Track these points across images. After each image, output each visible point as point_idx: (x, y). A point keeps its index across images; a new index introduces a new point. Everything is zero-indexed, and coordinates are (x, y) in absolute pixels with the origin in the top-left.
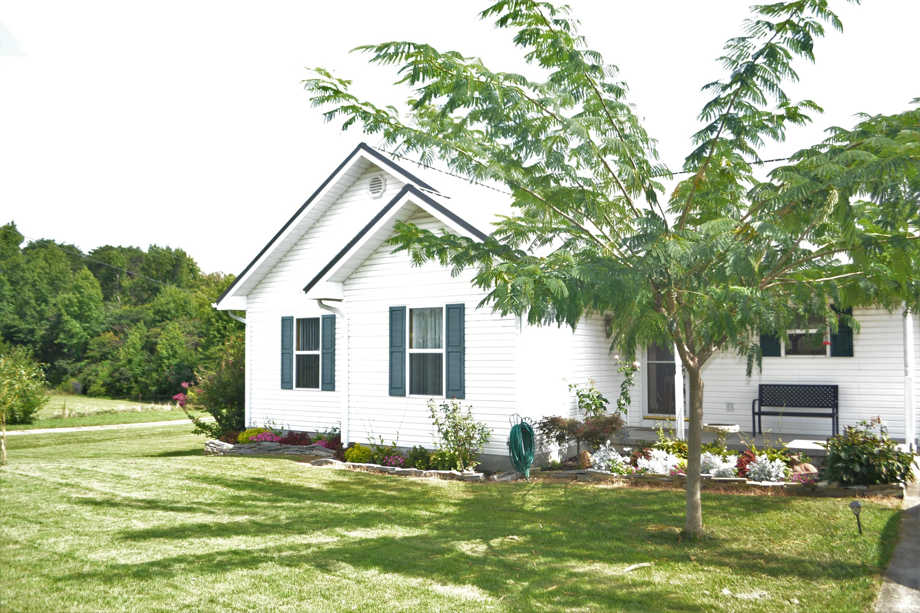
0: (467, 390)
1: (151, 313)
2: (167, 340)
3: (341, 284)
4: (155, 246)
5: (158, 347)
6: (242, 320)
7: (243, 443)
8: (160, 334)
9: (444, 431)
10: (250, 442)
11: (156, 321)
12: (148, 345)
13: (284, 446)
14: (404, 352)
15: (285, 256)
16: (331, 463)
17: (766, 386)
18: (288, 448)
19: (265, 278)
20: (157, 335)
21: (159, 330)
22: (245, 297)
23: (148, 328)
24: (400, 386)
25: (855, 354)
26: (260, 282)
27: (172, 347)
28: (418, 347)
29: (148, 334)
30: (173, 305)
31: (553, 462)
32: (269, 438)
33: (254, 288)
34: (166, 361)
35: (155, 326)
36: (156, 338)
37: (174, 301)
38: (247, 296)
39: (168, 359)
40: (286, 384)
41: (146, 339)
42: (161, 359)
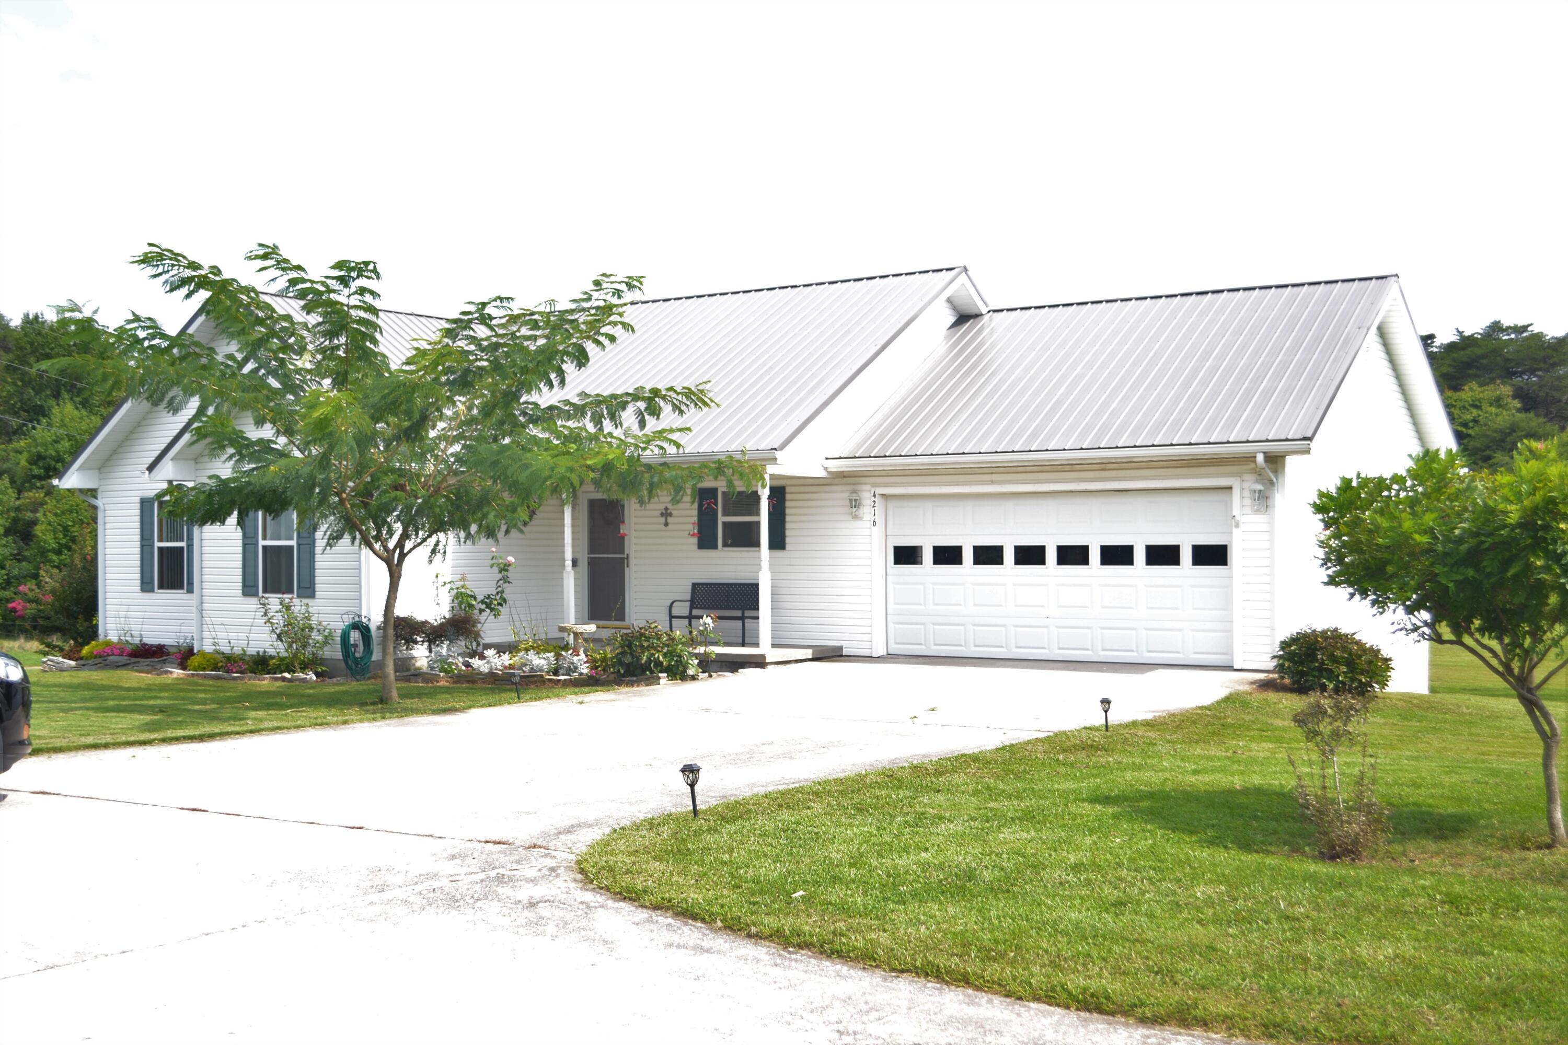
0: (318, 587)
1: (23, 460)
2: (56, 515)
3: (193, 462)
4: (36, 317)
5: (39, 530)
6: (94, 502)
7: (87, 658)
8: (42, 504)
9: (278, 631)
10: (95, 657)
11: (34, 477)
12: (20, 527)
13: (133, 660)
14: (256, 544)
15: (144, 419)
16: (171, 672)
17: (699, 584)
18: (138, 662)
19: (120, 446)
20: (36, 506)
21: (40, 495)
22: (96, 471)
23: (19, 492)
24: (252, 584)
25: (788, 546)
26: (115, 452)
27: (66, 529)
28: (272, 539)
29: (18, 503)
30: (67, 444)
31: (419, 669)
32: (116, 651)
33: (108, 460)
34: (55, 557)
35: (33, 487)
36: (35, 511)
37: (70, 437)
38: (99, 469)
39: (58, 552)
40: (146, 586)
41: (13, 514)
42: (43, 552)
